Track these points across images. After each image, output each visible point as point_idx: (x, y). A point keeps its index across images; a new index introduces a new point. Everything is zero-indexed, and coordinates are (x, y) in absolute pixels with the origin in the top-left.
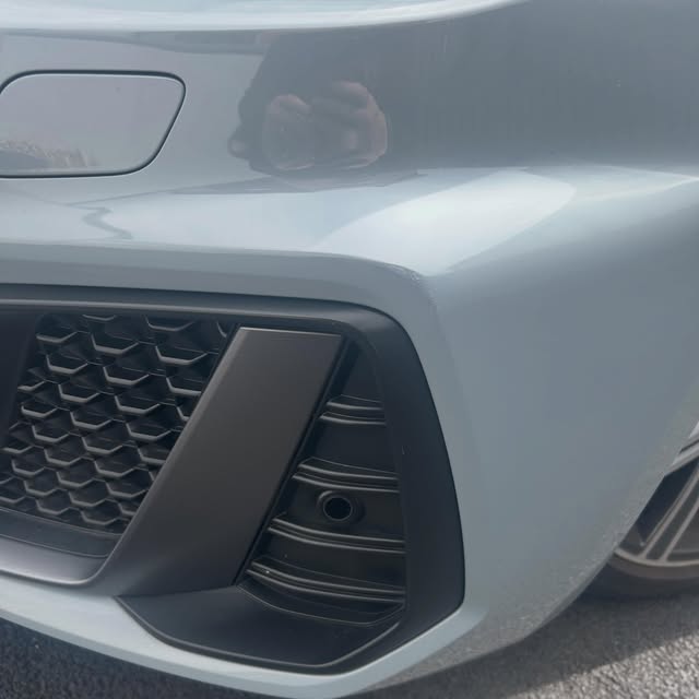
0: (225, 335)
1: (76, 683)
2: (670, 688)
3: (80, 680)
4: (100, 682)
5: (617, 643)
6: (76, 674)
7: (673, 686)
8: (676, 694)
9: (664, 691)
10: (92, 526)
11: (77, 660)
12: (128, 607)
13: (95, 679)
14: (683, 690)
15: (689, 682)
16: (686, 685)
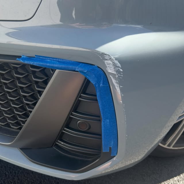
0: (52, 73)
1: (8, 172)
2: (171, 181)
3: (9, 172)
4: (15, 173)
5: (157, 169)
6: (8, 170)
7: (172, 181)
8: (173, 183)
9: (169, 182)
10: (13, 128)
11: (9, 166)
12: (22, 152)
13: (13, 172)
14: (175, 182)
15: (176, 180)
16: (175, 181)
